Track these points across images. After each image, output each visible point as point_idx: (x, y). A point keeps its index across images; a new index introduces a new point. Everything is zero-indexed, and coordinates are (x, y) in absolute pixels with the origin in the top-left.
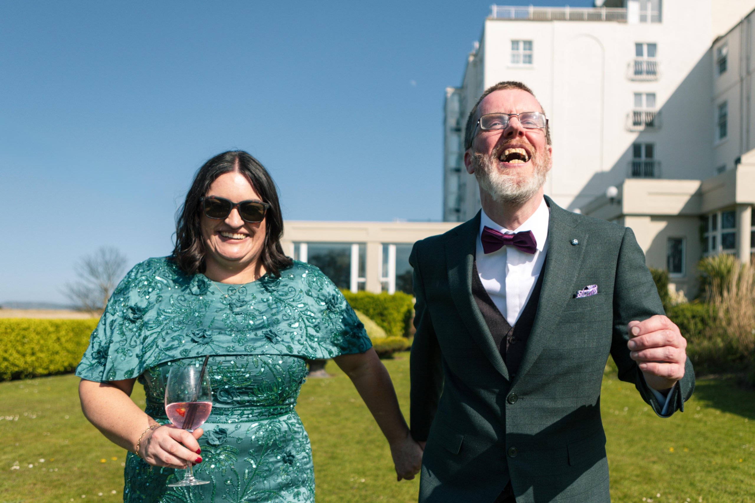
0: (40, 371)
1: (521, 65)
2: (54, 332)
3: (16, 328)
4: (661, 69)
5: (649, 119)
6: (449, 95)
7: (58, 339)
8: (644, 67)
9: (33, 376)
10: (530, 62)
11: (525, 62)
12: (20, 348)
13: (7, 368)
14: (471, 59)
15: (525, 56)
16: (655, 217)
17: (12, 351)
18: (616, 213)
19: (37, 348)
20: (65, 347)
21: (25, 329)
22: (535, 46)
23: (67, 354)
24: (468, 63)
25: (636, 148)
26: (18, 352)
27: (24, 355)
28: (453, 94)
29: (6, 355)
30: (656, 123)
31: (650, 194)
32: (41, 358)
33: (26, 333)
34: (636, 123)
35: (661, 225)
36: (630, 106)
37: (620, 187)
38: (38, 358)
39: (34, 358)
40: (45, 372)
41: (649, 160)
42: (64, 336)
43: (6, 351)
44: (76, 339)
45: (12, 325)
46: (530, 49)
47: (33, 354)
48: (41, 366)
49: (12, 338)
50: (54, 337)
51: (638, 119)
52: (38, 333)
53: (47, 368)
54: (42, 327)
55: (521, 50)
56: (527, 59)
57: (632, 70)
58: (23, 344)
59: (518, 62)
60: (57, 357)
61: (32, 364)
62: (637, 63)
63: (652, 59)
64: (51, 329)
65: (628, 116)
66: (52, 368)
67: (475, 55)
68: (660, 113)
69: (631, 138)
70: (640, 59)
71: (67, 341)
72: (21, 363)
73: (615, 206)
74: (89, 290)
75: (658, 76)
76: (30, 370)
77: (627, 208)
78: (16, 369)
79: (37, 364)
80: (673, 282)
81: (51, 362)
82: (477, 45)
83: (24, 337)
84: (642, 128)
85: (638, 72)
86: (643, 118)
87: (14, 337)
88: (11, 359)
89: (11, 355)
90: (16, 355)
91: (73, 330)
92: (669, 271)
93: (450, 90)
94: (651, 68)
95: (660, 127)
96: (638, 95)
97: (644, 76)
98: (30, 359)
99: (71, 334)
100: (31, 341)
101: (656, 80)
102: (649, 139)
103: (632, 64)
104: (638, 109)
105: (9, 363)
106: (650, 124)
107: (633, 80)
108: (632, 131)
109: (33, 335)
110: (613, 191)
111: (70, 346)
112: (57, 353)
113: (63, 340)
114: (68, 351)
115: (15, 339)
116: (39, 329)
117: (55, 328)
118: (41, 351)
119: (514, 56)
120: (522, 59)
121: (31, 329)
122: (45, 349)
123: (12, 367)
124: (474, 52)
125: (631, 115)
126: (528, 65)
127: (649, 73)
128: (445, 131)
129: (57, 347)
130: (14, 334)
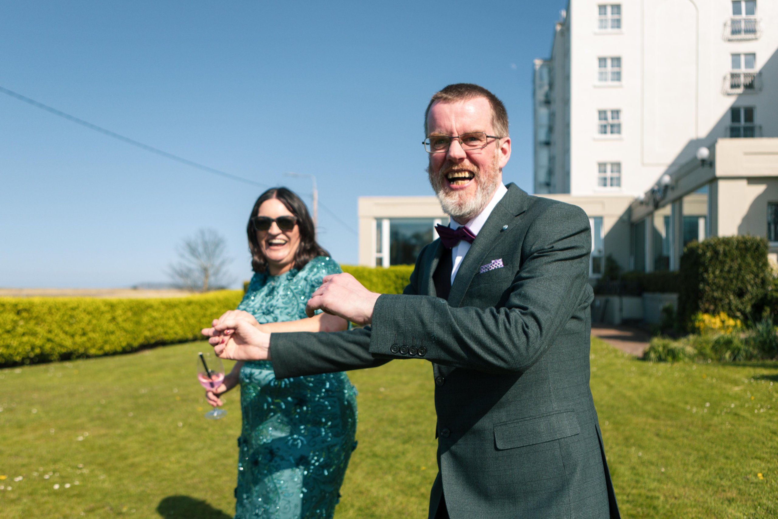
0: (93, 351)
1: (609, 30)
2: (109, 312)
3: (62, 307)
4: (761, 26)
5: (749, 80)
6: (537, 67)
7: (114, 319)
8: (743, 26)
9: (86, 356)
10: (619, 27)
11: (613, 27)
12: (67, 328)
13: (52, 349)
14: (559, 28)
15: (613, 20)
16: (752, 180)
17: (57, 331)
18: (709, 177)
19: (89, 328)
20: (123, 327)
21: (73, 309)
22: (624, 10)
23: (124, 334)
24: (555, 32)
25: (734, 112)
26: (66, 333)
27: (73, 336)
28: (542, 66)
29: (50, 336)
30: (756, 84)
31: (746, 154)
32: (94, 339)
33: (75, 313)
34: (733, 86)
35: (760, 189)
36: (727, 68)
37: (712, 148)
38: (89, 339)
39: (84, 339)
40: (100, 353)
41: (749, 124)
42: (121, 316)
43: (50, 332)
44: (135, 319)
45: (57, 305)
46: (619, 13)
47: (84, 334)
48: (93, 346)
49: (57, 317)
50: (108, 316)
51: (736, 81)
52: (89, 313)
53: (101, 348)
54: (94, 307)
55: (609, 15)
56: (616, 24)
57: (729, 30)
58: (71, 325)
59: (605, 27)
60: (112, 338)
61: (83, 344)
62: (734, 22)
63: (751, 17)
64: (103, 308)
65: (725, 78)
66: (107, 348)
67: (562, 24)
68: (760, 73)
69: (729, 102)
70: (737, 17)
71: (125, 321)
72: (68, 343)
73: (707, 168)
74: (190, 270)
75: (758, 34)
76: (81, 350)
77: (720, 171)
78: (64, 351)
79: (88, 345)
80: (773, 252)
81: (106, 342)
82: (564, 13)
83: (72, 317)
84: (740, 90)
85: (735, 32)
86: (742, 80)
87: (60, 317)
88: (57, 339)
89: (56, 335)
90: (62, 335)
91: (131, 309)
92: (770, 238)
93: (538, 62)
94: (750, 27)
95: (761, 89)
96: (736, 56)
97: (743, 36)
98: (79, 339)
99: (129, 314)
100: (81, 321)
101: (756, 39)
102: (748, 102)
103: (729, 23)
104: (736, 71)
105: (55, 344)
106: (749, 87)
107: (730, 40)
108: (729, 95)
109: (83, 315)
110: (704, 152)
111: (129, 326)
112: (113, 333)
113: (120, 319)
114: (126, 331)
115: (61, 320)
116: (90, 309)
117: (110, 307)
118: (94, 331)
119: (601, 21)
120: (610, 23)
121: (80, 309)
122: (98, 329)
123: (59, 348)
124: (562, 20)
125: (729, 77)
126: (616, 30)
127: (747, 31)
128: (534, 104)
129: (112, 327)
130: (59, 314)
